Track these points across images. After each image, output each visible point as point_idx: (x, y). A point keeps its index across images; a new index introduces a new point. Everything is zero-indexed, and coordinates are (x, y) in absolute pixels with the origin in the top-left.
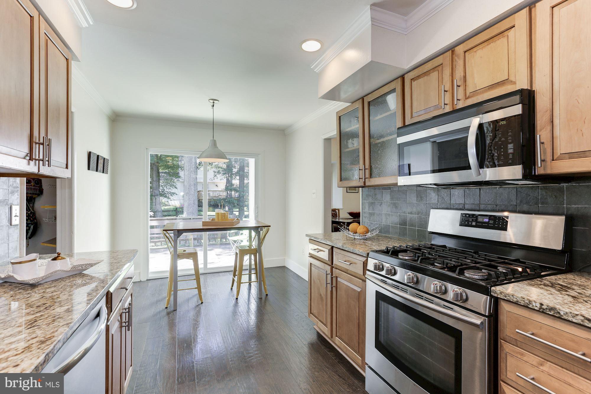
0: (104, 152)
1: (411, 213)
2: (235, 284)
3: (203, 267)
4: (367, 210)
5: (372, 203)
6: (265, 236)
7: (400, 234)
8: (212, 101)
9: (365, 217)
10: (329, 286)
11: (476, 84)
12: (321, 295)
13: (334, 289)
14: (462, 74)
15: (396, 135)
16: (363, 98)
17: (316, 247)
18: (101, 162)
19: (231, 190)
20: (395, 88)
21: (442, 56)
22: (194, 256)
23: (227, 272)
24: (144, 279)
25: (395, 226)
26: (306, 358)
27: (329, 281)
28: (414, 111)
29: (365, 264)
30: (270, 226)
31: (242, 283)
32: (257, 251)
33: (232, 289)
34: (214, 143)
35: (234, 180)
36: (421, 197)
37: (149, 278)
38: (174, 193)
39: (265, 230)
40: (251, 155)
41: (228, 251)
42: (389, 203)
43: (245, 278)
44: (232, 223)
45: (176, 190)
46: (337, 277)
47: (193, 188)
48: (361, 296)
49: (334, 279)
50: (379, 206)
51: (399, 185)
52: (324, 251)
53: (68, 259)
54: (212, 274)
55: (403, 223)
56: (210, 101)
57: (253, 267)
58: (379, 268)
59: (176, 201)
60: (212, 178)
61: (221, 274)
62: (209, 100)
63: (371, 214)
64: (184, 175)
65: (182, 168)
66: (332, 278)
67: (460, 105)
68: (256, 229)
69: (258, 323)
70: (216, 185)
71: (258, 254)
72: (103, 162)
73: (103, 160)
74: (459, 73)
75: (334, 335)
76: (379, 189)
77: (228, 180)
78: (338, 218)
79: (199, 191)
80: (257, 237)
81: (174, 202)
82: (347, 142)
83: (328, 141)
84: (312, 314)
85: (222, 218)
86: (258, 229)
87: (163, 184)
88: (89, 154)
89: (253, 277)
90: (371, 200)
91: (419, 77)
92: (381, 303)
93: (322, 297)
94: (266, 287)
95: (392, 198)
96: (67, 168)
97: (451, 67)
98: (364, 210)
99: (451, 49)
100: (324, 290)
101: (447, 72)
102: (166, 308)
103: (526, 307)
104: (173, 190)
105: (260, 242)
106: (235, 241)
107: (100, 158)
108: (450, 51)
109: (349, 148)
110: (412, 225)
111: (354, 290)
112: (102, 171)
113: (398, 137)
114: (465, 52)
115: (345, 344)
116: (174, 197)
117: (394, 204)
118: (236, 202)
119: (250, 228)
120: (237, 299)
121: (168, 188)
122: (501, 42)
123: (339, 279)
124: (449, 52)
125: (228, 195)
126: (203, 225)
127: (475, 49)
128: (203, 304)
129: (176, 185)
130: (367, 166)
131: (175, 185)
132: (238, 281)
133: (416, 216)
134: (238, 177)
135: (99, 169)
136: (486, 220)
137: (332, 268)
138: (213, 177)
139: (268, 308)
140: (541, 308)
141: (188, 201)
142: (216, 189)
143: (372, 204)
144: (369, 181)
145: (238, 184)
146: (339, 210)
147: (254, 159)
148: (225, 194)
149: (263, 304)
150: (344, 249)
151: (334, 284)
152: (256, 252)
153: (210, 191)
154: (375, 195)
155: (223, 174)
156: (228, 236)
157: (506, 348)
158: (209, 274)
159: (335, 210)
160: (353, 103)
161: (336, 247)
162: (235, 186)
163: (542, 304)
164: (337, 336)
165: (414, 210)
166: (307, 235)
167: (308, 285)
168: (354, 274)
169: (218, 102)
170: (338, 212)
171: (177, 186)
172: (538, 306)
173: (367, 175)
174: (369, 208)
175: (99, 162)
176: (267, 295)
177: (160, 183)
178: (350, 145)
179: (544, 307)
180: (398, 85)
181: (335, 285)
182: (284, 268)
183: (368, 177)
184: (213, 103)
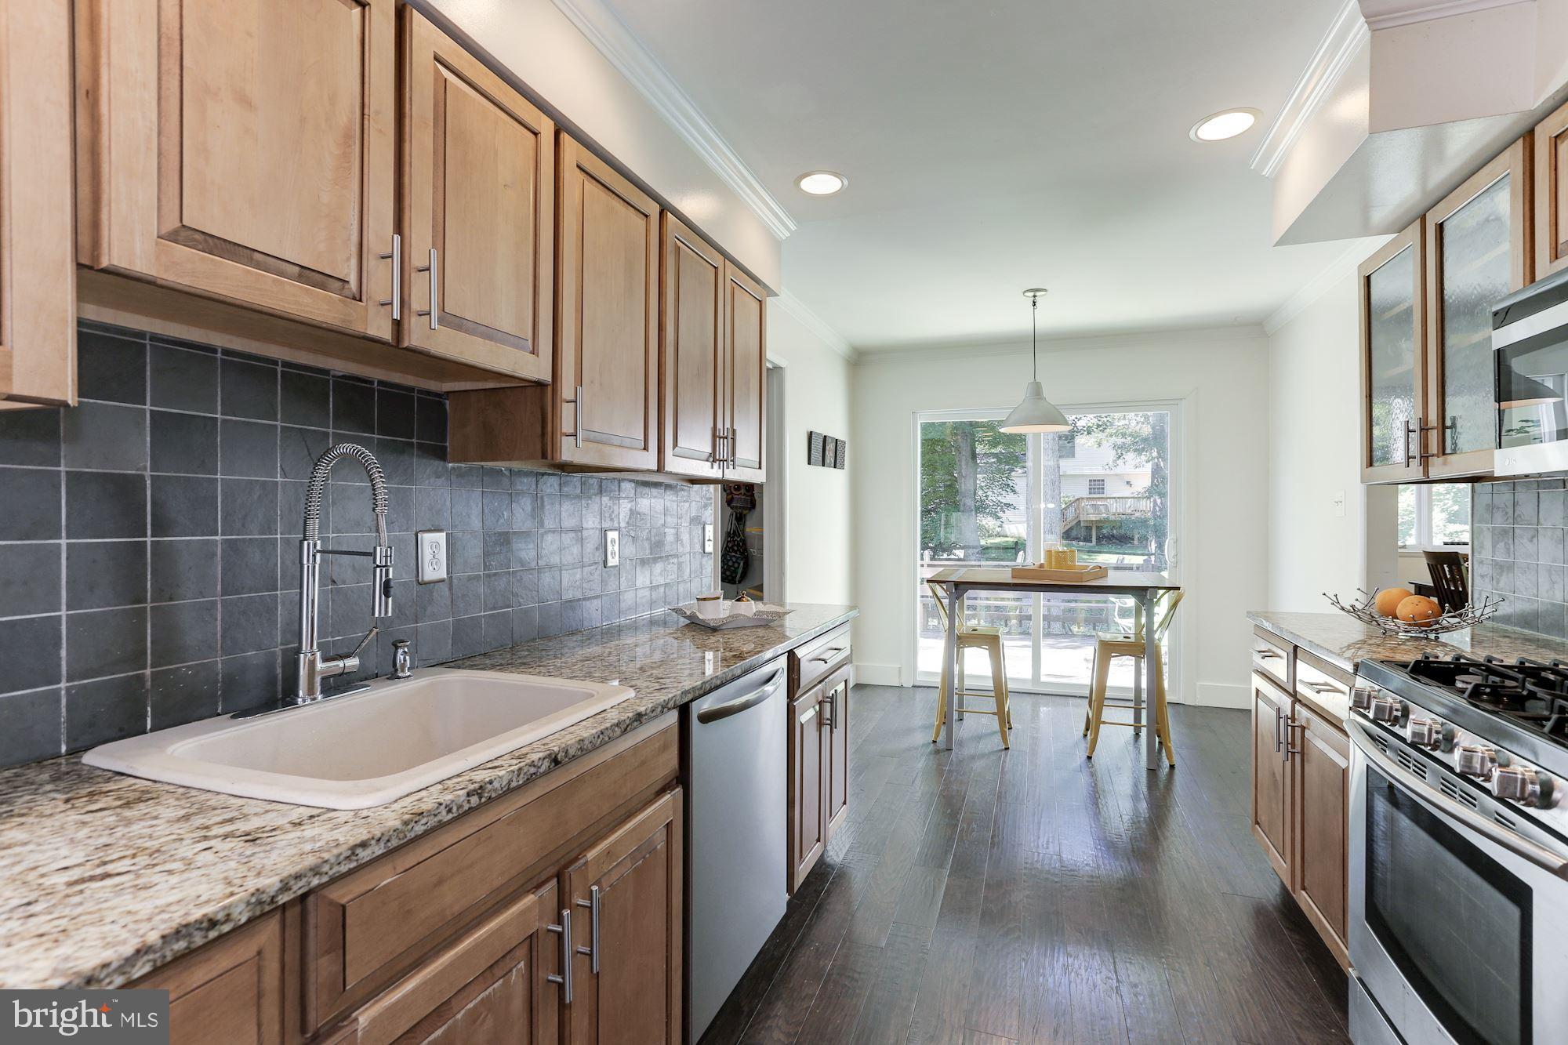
0: (837, 429)
3: (1030, 677)
5: (1504, 532)
8: (1031, 294)
9: (1482, 576)
12: (1274, 776)
13: (1299, 760)
16: (1421, 218)
17: (1266, 644)
18: (830, 447)
20: (1509, 173)
24: (908, 684)
27: (1283, 735)
28: (1560, 240)
33: (1085, 735)
34: (1037, 391)
37: (917, 684)
38: (1008, 505)
40: (1157, 405)
42: (1559, 533)
45: (1014, 496)
46: (1303, 728)
47: (1050, 492)
49: (1298, 731)
50: (1525, 542)
51: (1496, 474)
52: (1280, 658)
53: (753, 602)
56: (1027, 294)
59: (1019, 526)
60: (1111, 464)
61: (1071, 701)
62: (1025, 292)
63: (1502, 568)
66: (1295, 729)
68: (1140, 594)
70: (1128, 483)
72: (834, 448)
73: (834, 444)
75: (1299, 887)
79: (1078, 499)
81: (1016, 527)
84: (1259, 824)
86: (1145, 595)
87: (983, 484)
88: (810, 435)
90: (1499, 522)
92: (1378, 802)
93: (1276, 780)
94: (1169, 745)
96: (760, 468)
98: (1480, 553)
100: (1279, 763)
102: (934, 742)
104: (1009, 498)
107: (828, 441)
111: (1335, 764)
112: (832, 465)
115: (1317, 912)
116: (1009, 514)
120: (1090, 757)
121: (995, 491)
123: (1307, 733)
126: (1013, 577)
128: (1008, 752)
129: (1014, 486)
130: (1434, 422)
131: (1011, 485)
135: (827, 461)
137: (1294, 701)
138: (1114, 461)
142: (1127, 492)
143: (1503, 535)
144: (1444, 464)
149: (1161, 784)
151: (1298, 747)
153: (1109, 498)
154: (1515, 505)
156: (1117, 616)
158: (1044, 697)
160: (1401, 230)
161: (1302, 648)
164: (1303, 888)
166: (1249, 614)
168: (1334, 721)
169: (1044, 293)
171: (1017, 488)
173: (1434, 447)
174: (1495, 547)
175: (827, 448)
176: (1172, 767)
177: (978, 482)
180: (1516, 162)
183: (1435, 452)
184: (1035, 296)
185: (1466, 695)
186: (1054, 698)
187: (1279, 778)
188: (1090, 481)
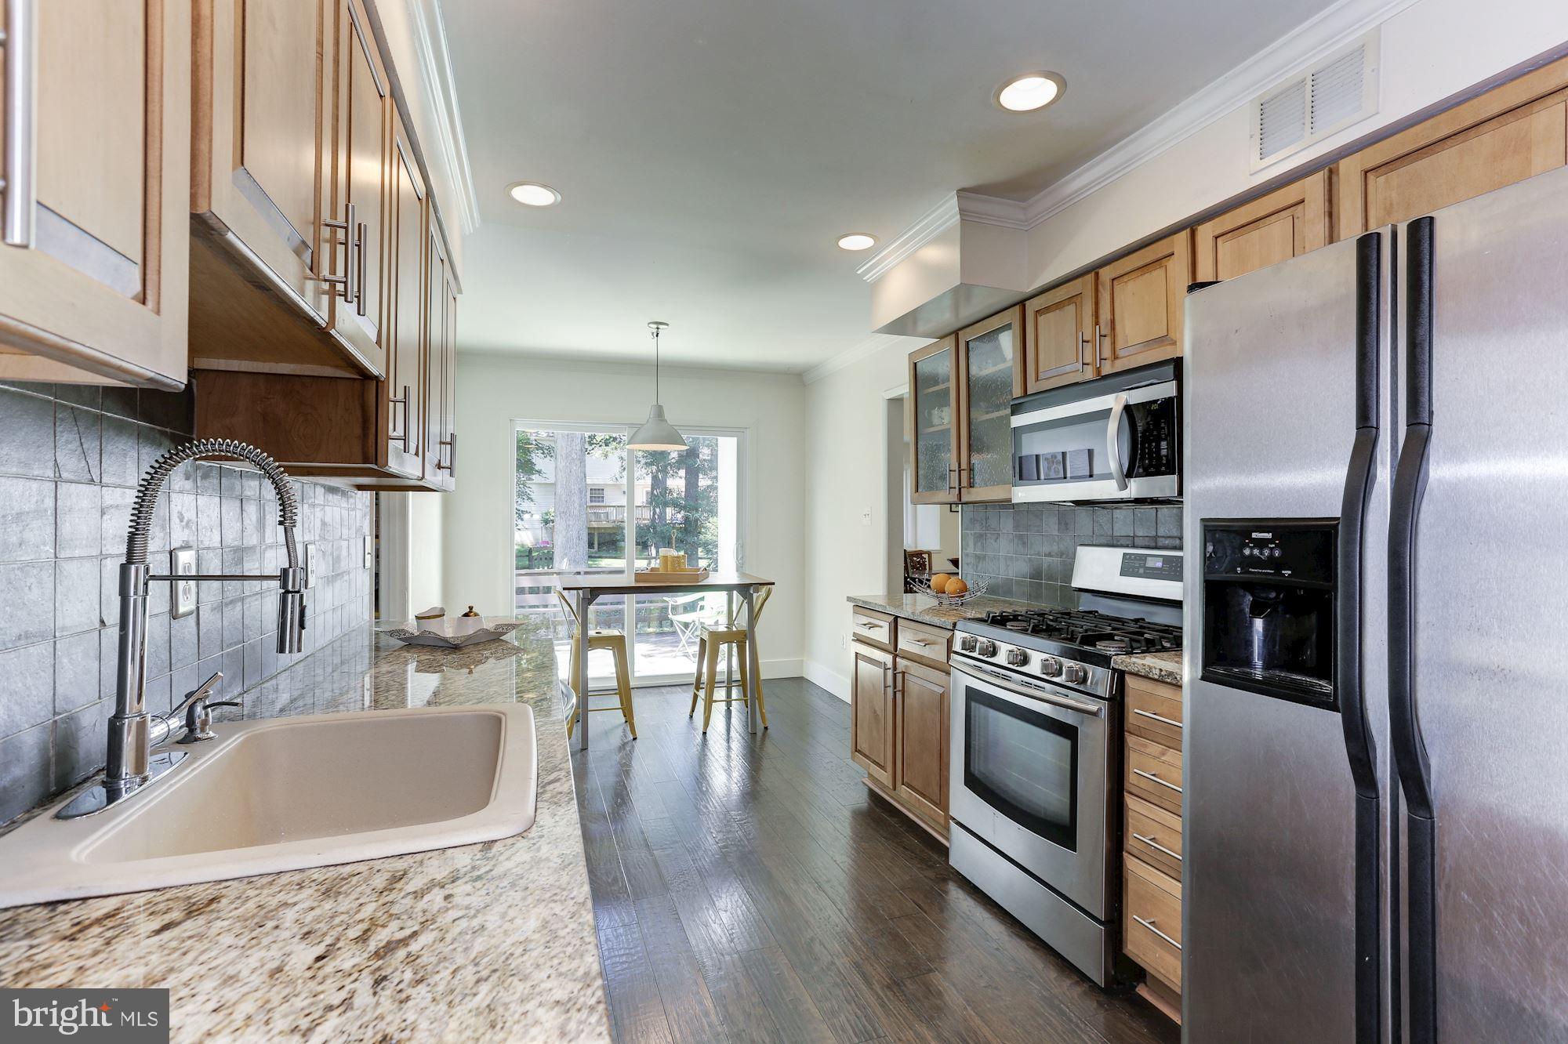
1: (1049, 555)
2: (700, 704)
4: (970, 550)
5: (981, 536)
6: (762, 605)
7: (1030, 595)
8: (655, 326)
9: (968, 564)
10: (890, 691)
11: (1127, 336)
12: (875, 712)
13: (899, 696)
14: (1109, 317)
15: (1009, 411)
16: (956, 333)
17: (865, 620)
19: (666, 504)
20: (1011, 323)
21: (1080, 280)
22: (618, 645)
23: (677, 687)
25: (1022, 581)
26: (847, 824)
27: (890, 681)
28: (1041, 370)
29: (950, 642)
30: (773, 584)
31: (716, 701)
32: (745, 636)
33: (691, 717)
34: (659, 412)
35: (671, 479)
36: (1066, 524)
38: (523, 512)
39: (764, 590)
40: (727, 431)
41: (670, 649)
42: (1011, 536)
43: (720, 694)
44: (696, 577)
45: (532, 504)
46: (904, 674)
47: (577, 502)
48: (942, 702)
49: (900, 676)
50: (992, 541)
51: (1014, 501)
52: (881, 627)
54: (643, 690)
55: (1037, 574)
56: (651, 325)
57: (737, 676)
58: (968, 646)
61: (663, 690)
62: (649, 324)
63: (979, 558)
64: (556, 467)
65: (546, 451)
66: (895, 676)
67: (1107, 370)
68: (745, 589)
69: (751, 773)
71: (747, 642)
74: (1105, 315)
75: (899, 782)
76: (994, 507)
77: (655, 478)
78: (927, 571)
80: (745, 606)
82: (930, 414)
83: (895, 403)
84: (859, 752)
85: (673, 565)
86: (748, 590)
89: (735, 693)
90: (978, 530)
91: (1047, 310)
92: (975, 707)
93: (877, 715)
94: (764, 711)
95: (1016, 527)
97: (1094, 300)
98: (966, 549)
99: (1093, 269)
100: (881, 703)
101: (1088, 308)
103: (1146, 677)
105: (753, 618)
106: (686, 625)
108: (1093, 273)
109: (933, 426)
110: (1050, 578)
111: (933, 692)
113: (1013, 414)
114: (1113, 280)
115: (918, 796)
117: (1021, 537)
118: (675, 534)
119: (729, 588)
120: (705, 733)
122: (1157, 274)
123: (907, 678)
124: (1090, 275)
125: (656, 517)
126: (636, 581)
127: (1125, 278)
128: (638, 741)
129: (530, 493)
130: (964, 466)
132: (706, 697)
133: (1056, 560)
134: (682, 473)
136: (1159, 564)
137: (895, 657)
139: (770, 748)
140: (1160, 675)
141: (564, 533)
143: (980, 538)
144: (969, 493)
145: (684, 490)
146: (929, 553)
147: (735, 439)
148: (647, 514)
149: (758, 743)
150: (915, 618)
151: (899, 686)
152: (743, 638)
154: (987, 519)
155: (646, 463)
157: (1131, 741)
158: (639, 690)
159: (921, 554)
160: (941, 338)
161: (903, 618)
162: (675, 495)
163: (1161, 670)
164: (903, 784)
165: (1055, 548)
166: (849, 599)
167: (850, 712)
168: (932, 664)
169: (666, 327)
170: (927, 560)
172: (1158, 672)
173: (964, 483)
174: (975, 545)
176: (766, 728)
178: (936, 421)
179: (1163, 673)
180: (1013, 316)
181: (901, 689)
182: (800, 680)
183: (966, 485)
184: (658, 328)
185: (1029, 632)
186: (648, 690)
187: (881, 714)
188: (591, 489)
